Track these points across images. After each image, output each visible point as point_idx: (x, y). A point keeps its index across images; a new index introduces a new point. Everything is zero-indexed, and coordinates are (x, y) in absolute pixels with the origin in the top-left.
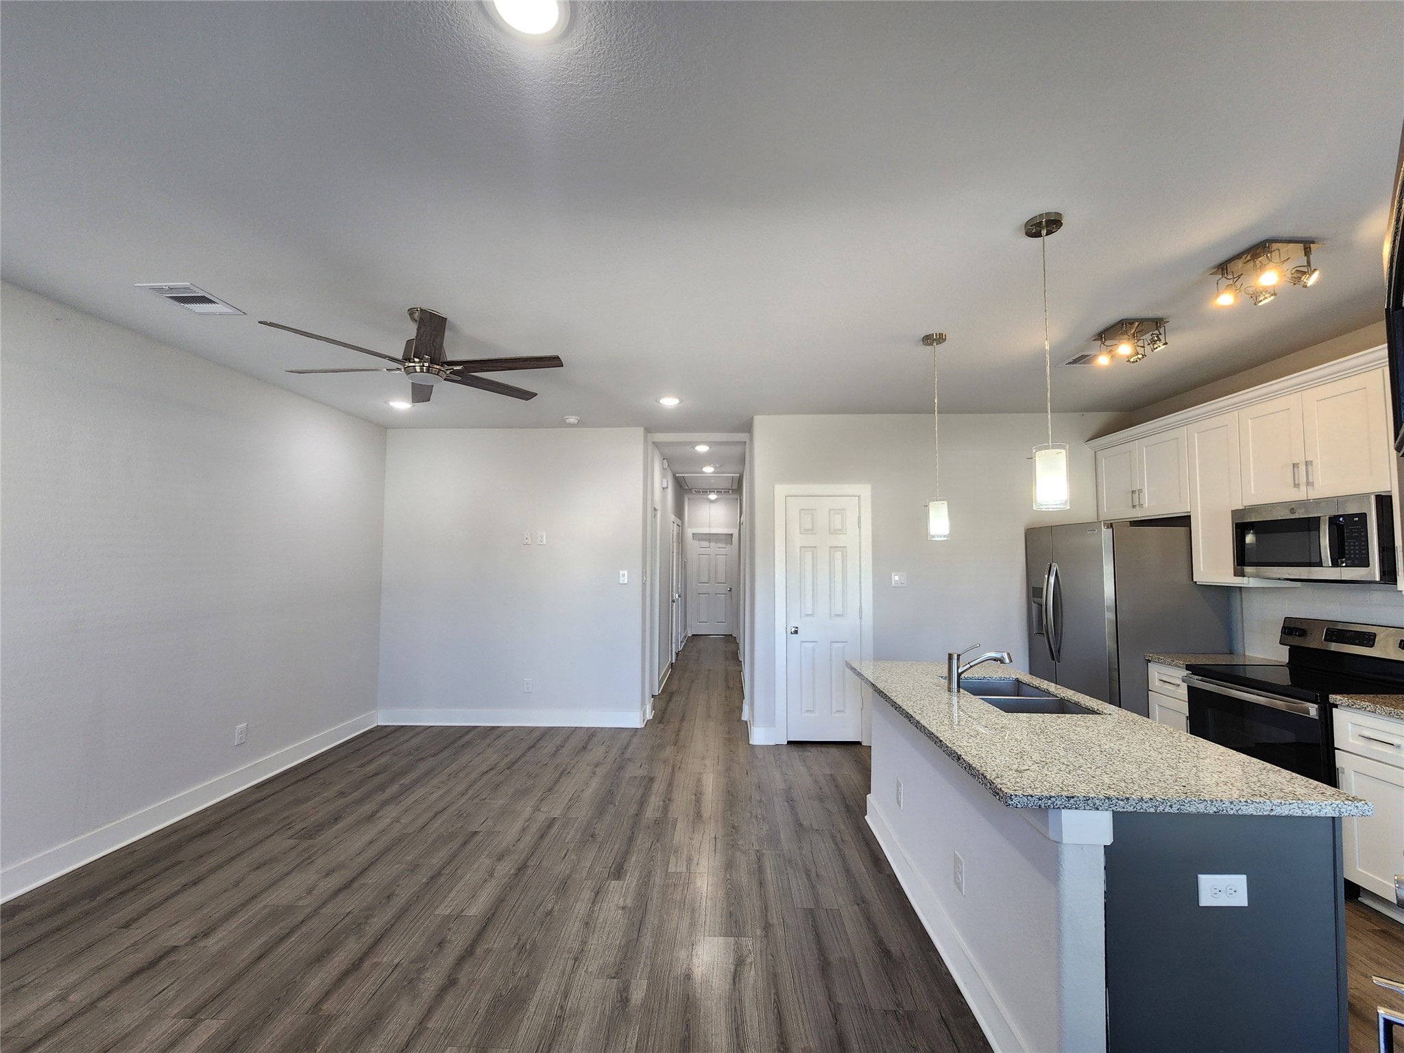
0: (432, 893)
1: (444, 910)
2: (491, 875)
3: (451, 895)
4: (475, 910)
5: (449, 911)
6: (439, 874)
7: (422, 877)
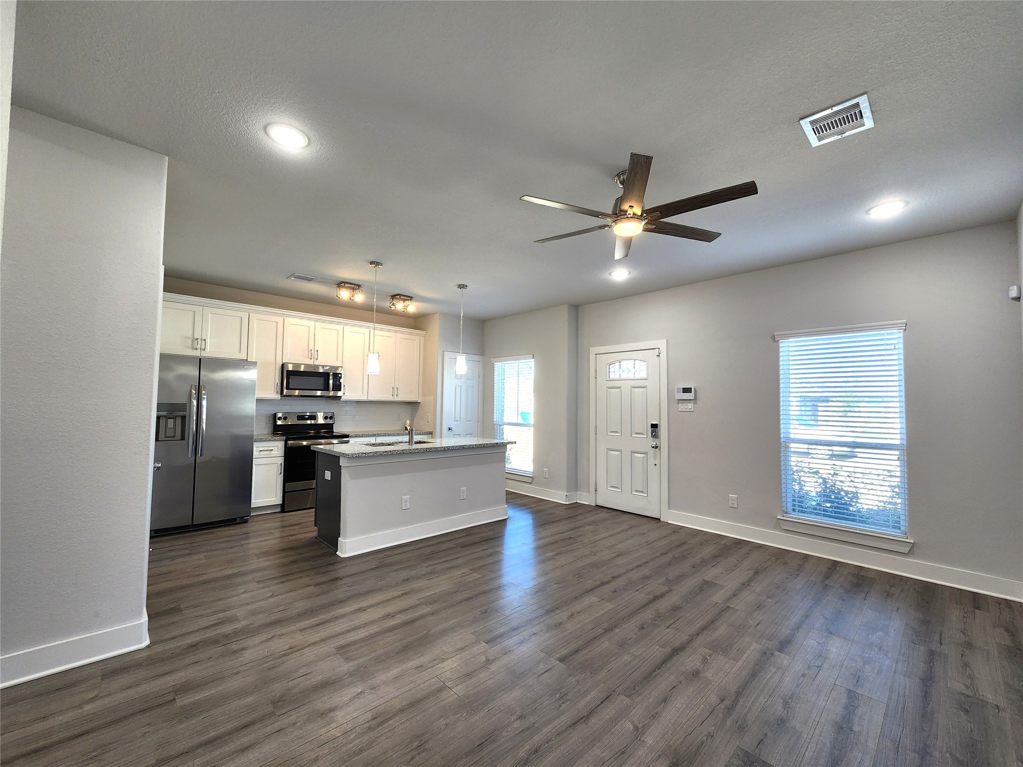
0: (614, 619)
1: (609, 606)
2: (572, 615)
3: (602, 612)
4: (592, 599)
5: (606, 604)
6: (607, 631)
7: (618, 633)
